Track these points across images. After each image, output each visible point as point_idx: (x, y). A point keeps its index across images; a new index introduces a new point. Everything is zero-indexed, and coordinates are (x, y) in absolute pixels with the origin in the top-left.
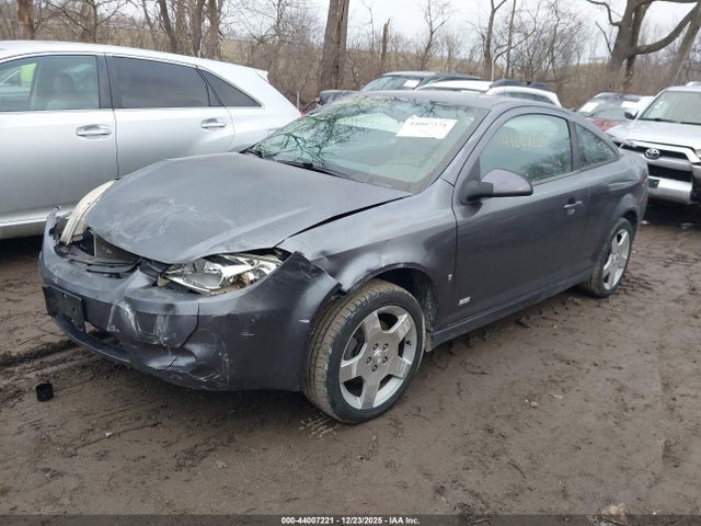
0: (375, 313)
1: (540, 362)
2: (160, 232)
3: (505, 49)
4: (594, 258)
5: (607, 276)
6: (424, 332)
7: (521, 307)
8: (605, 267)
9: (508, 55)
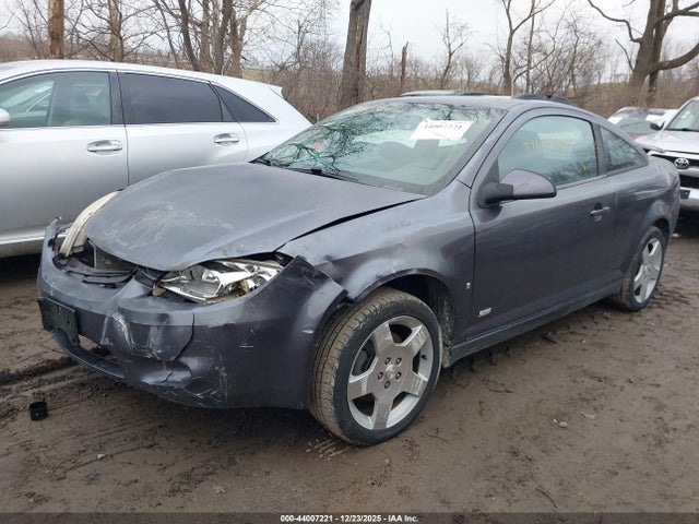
0: (386, 324)
1: (568, 379)
2: (156, 239)
3: (525, 69)
4: (624, 269)
5: (639, 289)
6: (441, 345)
7: (547, 321)
8: (636, 279)
9: (528, 75)
